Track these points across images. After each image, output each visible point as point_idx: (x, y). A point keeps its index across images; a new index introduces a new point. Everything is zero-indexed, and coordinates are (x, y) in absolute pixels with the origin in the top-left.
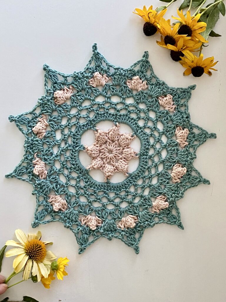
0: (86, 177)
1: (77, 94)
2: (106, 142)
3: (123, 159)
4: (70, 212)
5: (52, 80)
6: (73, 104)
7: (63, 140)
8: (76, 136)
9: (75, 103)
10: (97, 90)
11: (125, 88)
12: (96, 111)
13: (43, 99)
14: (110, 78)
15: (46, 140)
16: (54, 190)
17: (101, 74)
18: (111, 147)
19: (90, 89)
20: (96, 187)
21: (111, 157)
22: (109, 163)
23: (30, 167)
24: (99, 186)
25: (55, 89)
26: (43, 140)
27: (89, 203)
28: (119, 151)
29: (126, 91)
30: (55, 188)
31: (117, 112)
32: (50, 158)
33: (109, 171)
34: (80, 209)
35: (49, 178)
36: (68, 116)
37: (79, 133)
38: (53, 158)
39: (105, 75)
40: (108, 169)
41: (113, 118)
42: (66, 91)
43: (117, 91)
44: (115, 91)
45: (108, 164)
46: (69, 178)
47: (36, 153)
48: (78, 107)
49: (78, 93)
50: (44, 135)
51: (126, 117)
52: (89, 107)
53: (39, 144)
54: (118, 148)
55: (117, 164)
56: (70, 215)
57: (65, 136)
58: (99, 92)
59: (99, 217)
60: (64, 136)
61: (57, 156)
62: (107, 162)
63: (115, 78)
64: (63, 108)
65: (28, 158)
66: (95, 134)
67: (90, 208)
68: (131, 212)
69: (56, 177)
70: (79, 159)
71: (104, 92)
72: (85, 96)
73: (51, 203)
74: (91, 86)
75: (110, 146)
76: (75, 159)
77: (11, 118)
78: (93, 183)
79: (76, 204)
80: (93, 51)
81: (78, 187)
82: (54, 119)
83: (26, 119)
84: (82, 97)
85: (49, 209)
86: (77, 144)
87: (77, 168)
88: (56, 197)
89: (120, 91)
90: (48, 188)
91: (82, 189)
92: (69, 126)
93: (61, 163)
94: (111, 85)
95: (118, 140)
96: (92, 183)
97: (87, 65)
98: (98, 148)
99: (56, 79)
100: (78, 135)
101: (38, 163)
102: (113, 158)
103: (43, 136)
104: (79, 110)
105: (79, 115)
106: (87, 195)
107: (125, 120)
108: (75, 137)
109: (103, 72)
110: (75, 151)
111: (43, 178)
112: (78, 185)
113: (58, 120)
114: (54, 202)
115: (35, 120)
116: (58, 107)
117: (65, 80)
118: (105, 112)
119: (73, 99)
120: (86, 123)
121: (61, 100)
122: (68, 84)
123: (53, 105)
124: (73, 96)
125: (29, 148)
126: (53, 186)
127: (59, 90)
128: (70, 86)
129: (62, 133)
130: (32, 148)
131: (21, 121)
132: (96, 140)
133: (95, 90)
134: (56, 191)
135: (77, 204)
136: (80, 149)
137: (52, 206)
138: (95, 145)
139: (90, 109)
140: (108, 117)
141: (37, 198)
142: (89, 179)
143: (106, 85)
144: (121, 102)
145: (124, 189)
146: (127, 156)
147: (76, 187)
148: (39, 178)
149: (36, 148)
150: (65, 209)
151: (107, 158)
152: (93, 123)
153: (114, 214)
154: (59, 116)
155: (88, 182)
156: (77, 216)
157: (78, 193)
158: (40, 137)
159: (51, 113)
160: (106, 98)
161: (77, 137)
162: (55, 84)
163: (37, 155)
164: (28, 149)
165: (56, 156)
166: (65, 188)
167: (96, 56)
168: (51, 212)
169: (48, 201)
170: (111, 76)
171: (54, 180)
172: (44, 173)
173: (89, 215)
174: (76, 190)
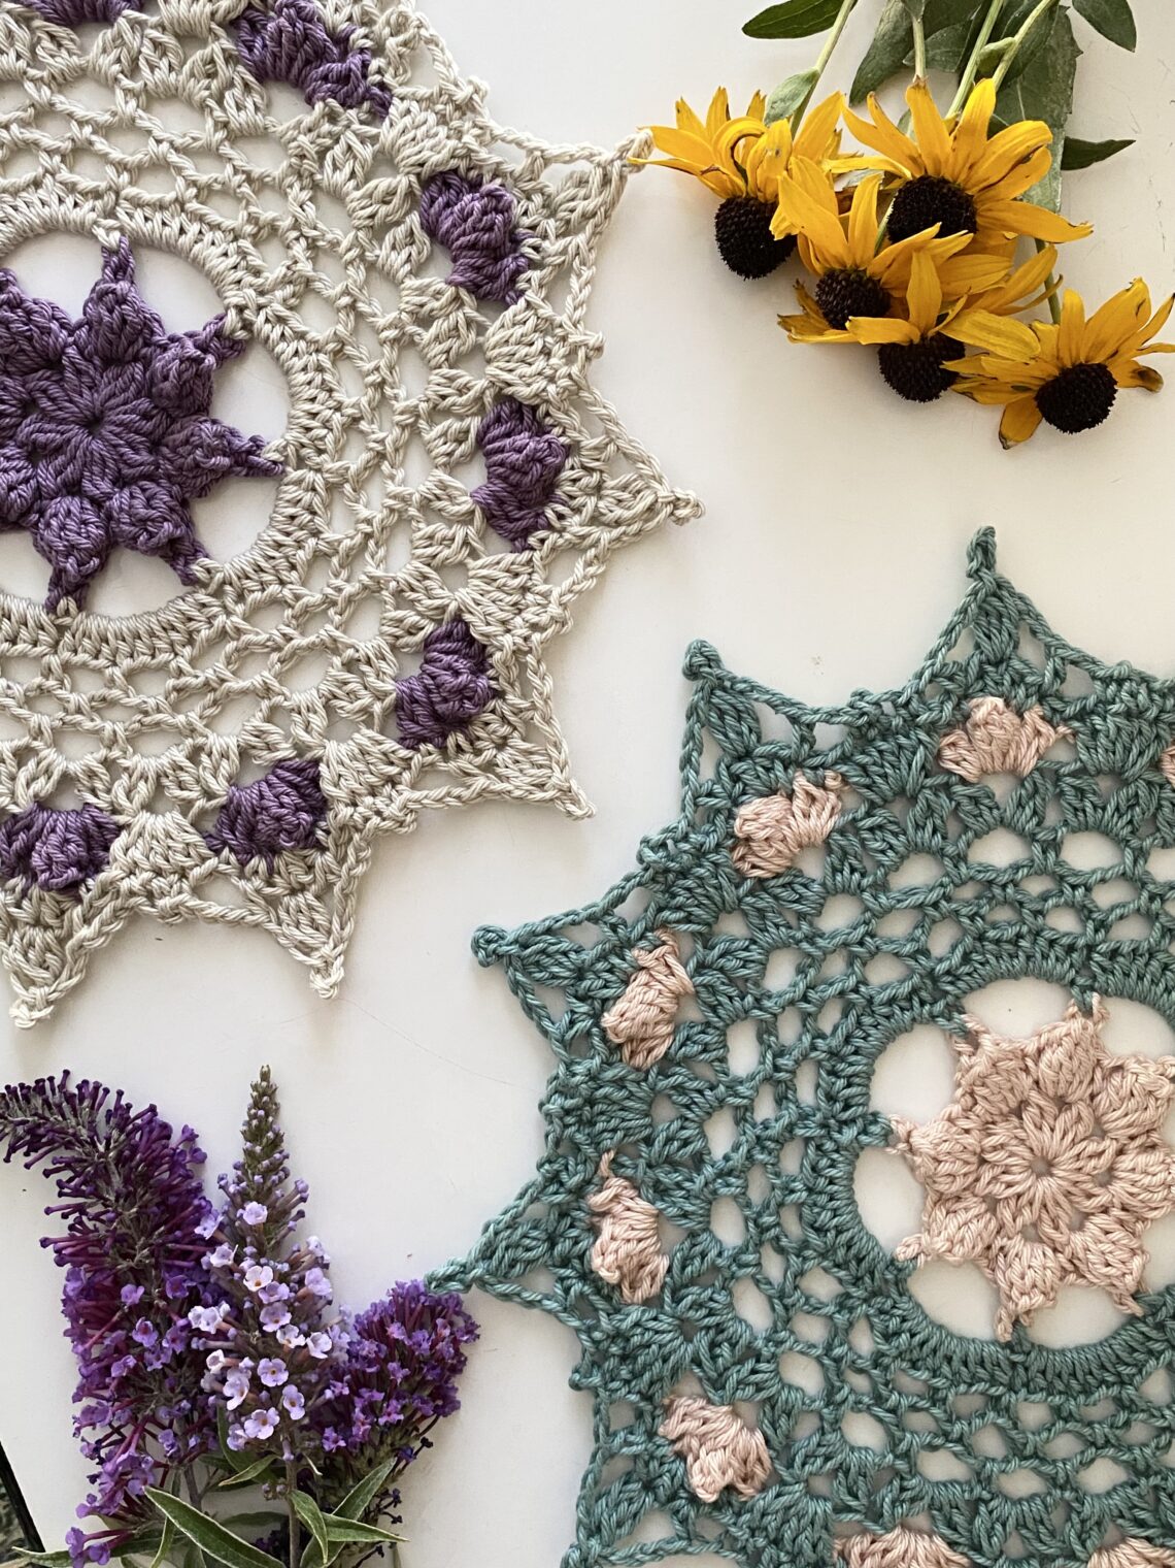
0: (889, 1303)
1: (868, 822)
2: (1024, 1104)
3: (1116, 1212)
4: (788, 1508)
5: (726, 736)
6: (839, 878)
7: (767, 1079)
8: (843, 1059)
9: (853, 870)
10: (986, 801)
11: (1151, 792)
12: (972, 918)
13: (670, 842)
14: (1062, 729)
15: (672, 1080)
16: (697, 1370)
17: (1014, 702)
18: (1049, 1141)
19: (943, 795)
20: (946, 1369)
21: (1048, 1192)
22: (1032, 1233)
23: (572, 1226)
24: (965, 1364)
25: (739, 786)
26: (653, 1074)
27: (896, 1457)
28: (1093, 1162)
29: (1160, 807)
30: (707, 1363)
31: (1096, 931)
32: (687, 1184)
33: (1034, 1286)
34: (843, 1490)
35: (677, 1300)
36: (805, 945)
37: (860, 1043)
38: (706, 1184)
39: (1033, 715)
40: (1030, 1274)
41: (1072, 965)
42: (799, 803)
43: (1104, 809)
44: (1089, 809)
45: (1026, 1239)
46: (786, 1308)
47: (612, 1155)
48: (866, 895)
49: (869, 814)
50: (660, 1051)
51: (1147, 964)
52: (933, 897)
53: (630, 1104)
54: (1092, 1147)
55: (1078, 1239)
56: (785, 1521)
57: (781, 1061)
58: (995, 812)
59: (952, 1544)
60: (775, 1056)
61: (730, 1173)
62: (1019, 1221)
63: (1095, 733)
64: (776, 898)
65: (564, 1177)
66: (960, 1053)
67: (903, 1489)
68: (1141, 1524)
69: (716, 1296)
70: (852, 1201)
71: (1028, 811)
72: (911, 831)
73: (673, 1442)
74: (950, 773)
75: (1046, 1129)
76: (831, 1200)
77: (489, 942)
78: (932, 1343)
79: (819, 1461)
80: (974, 574)
81: (837, 1360)
82: (722, 961)
83: (565, 954)
84: (894, 841)
85: (666, 1479)
86: (847, 1107)
87: (841, 1252)
88: (706, 1413)
89: (1123, 807)
90: (665, 1360)
91: (861, 1371)
92: (809, 1002)
93: (746, 1219)
94: (1073, 774)
95: (1092, 1097)
96: (922, 1344)
97: (933, 655)
98: (968, 1140)
99: (751, 731)
100: (856, 1053)
101: (618, 1208)
102: (1057, 1204)
103: (654, 1053)
104: (867, 909)
105: (868, 939)
106: (888, 1411)
107: (1140, 977)
108: (841, 1066)
109: (1027, 697)
110: (837, 1151)
111: (640, 1294)
112: (838, 1351)
113: (743, 967)
114: (695, 1443)
115: (616, 961)
116: (751, 893)
117: (803, 739)
118: (1025, 929)
119: (842, 848)
120: (906, 988)
121: (772, 852)
122: (817, 761)
123: (725, 883)
124: (842, 832)
125: (570, 1120)
126: (696, 1353)
127: (762, 795)
128: (829, 773)
129: (760, 1040)
130: (592, 1123)
131: (537, 964)
132: (960, 1091)
133: (975, 801)
134: (709, 1379)
135: (828, 1458)
136: (863, 1138)
137: (685, 1460)
138: (950, 1120)
139: (935, 905)
140: (1038, 956)
141: (597, 1412)
142: (904, 1320)
143: (1037, 769)
144: (1124, 874)
145: (1109, 1385)
146: (1145, 1195)
147: (826, 1361)
148: (616, 1296)
149: (613, 1123)
150: (757, 1483)
151: (1024, 1200)
152: (949, 988)
153: (1042, 1529)
154: (754, 942)
155: (897, 1334)
156: (825, 1536)
157: (838, 1397)
158: (639, 1060)
159: (708, 925)
160: (1037, 849)
161: (851, 1064)
162: (740, 759)
163: (614, 1161)
164: (566, 1126)
165: (720, 1174)
166: (763, 1366)
167: (984, 601)
168: (673, 1497)
169: (661, 1430)
170: (1071, 718)
171: (704, 1312)
172: (648, 1269)
173: (898, 1531)
174: (827, 1379)
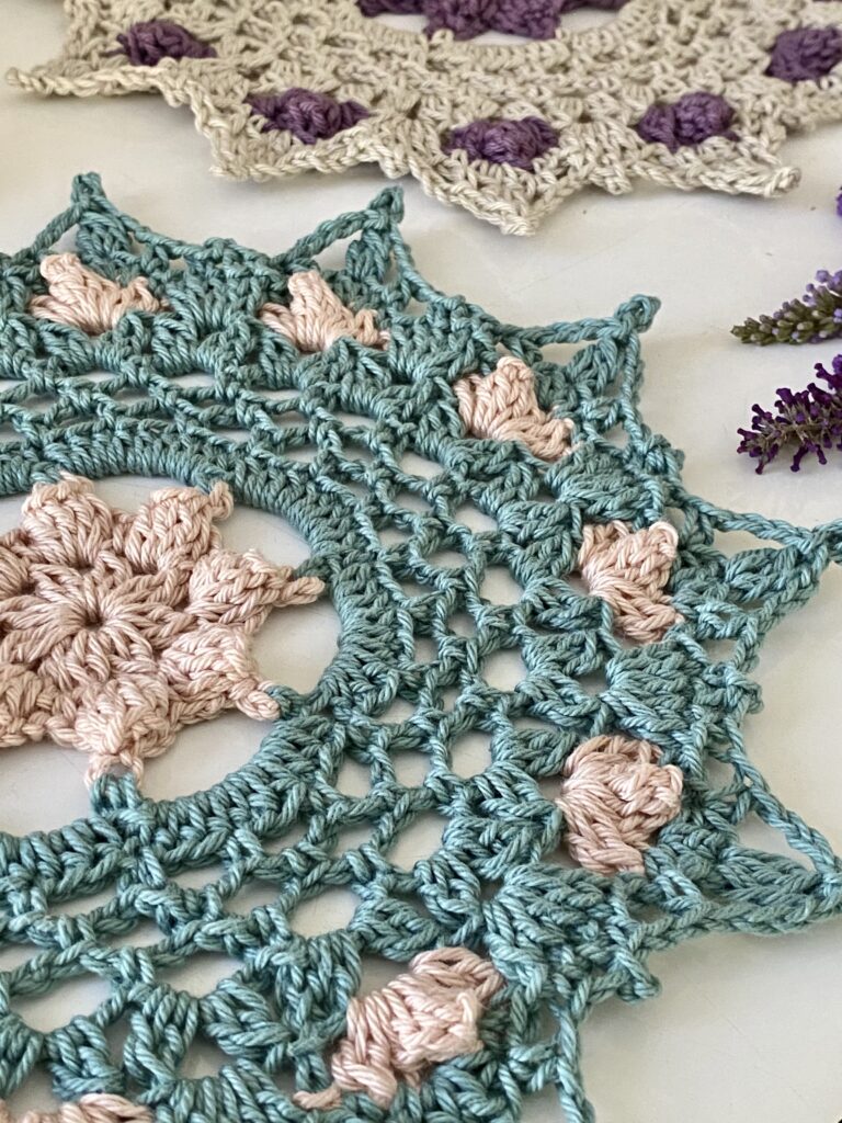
3: (117, 541)
15: (148, 1063)
18: (53, 623)
24: (368, 604)
26: (151, 1096)
28: (66, 579)
32: (296, 976)
35: (462, 920)
45: (187, 602)
47: (301, 1095)
50: (109, 1102)
53: (210, 1104)
54: (47, 585)
55: (164, 561)
59: (578, 544)
62: (170, 615)
70: (224, 784)
76: (233, 804)
81: (433, 721)
87: (295, 766)
88: (582, 825)
96: (368, 649)
98: (88, 696)
101: (376, 1055)
102: (132, 590)
111: (479, 968)
136: (131, 803)
146: (83, 519)
150: (630, 742)
151: (141, 621)
161: (37, 858)
163: (309, 1090)
166: (485, 790)
171: (455, 882)
172: (441, 974)
173: (594, 592)
